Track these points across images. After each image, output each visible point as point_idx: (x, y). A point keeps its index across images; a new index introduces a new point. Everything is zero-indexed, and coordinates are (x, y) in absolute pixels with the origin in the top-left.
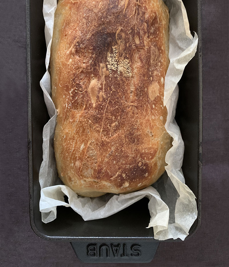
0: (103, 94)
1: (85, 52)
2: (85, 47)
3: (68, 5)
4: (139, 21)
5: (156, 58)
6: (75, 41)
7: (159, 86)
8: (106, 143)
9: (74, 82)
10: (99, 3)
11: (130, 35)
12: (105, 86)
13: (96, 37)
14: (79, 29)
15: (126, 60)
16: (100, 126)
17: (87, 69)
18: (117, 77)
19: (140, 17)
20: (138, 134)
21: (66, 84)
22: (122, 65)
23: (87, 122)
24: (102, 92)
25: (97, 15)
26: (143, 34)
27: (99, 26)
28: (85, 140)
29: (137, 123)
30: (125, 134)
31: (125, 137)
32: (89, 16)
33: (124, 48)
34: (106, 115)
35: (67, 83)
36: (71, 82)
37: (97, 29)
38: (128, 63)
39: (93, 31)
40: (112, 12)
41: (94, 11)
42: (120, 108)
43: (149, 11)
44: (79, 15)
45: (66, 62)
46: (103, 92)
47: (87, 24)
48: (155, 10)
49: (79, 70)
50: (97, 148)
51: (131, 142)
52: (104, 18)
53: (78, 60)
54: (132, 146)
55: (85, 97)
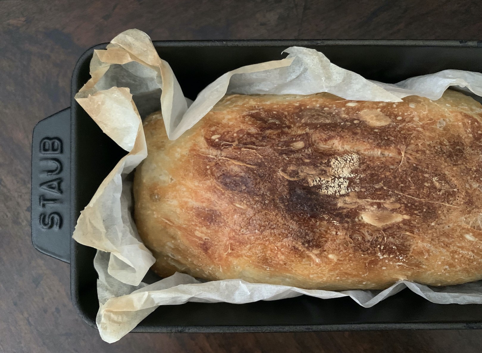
0: (388, 202)
1: (320, 232)
2: (311, 232)
3: (229, 260)
4: (264, 142)
5: (321, 114)
6: (300, 248)
7: (363, 109)
8: (468, 198)
9: (367, 250)
10: (237, 207)
11: (291, 156)
12: (375, 199)
13: (295, 213)
14: (280, 241)
15: (332, 163)
16: (440, 207)
17: (347, 229)
18: (360, 179)
19: (258, 141)
20: (447, 144)
21: (367, 264)
22: (340, 170)
23: (434, 230)
24: (384, 203)
25: (259, 211)
26: (287, 136)
27: (278, 208)
28: (461, 232)
29: (432, 145)
30: (452, 165)
31: (455, 165)
32: (259, 225)
33: (312, 167)
34: (423, 198)
35: (365, 263)
36: (367, 256)
37: (283, 211)
38: (337, 160)
39: (285, 218)
40: (253, 186)
41: (251, 215)
42: (411, 173)
43: (244, 126)
44: (254, 242)
45: (332, 264)
46: (384, 201)
47: (272, 227)
48: (240, 117)
49: (348, 242)
50: (475, 212)
51: (462, 155)
52: (264, 199)
53: (333, 243)
54: (467, 153)
55: (394, 232)
